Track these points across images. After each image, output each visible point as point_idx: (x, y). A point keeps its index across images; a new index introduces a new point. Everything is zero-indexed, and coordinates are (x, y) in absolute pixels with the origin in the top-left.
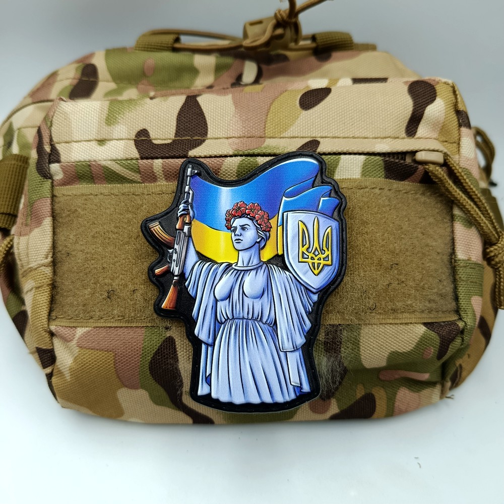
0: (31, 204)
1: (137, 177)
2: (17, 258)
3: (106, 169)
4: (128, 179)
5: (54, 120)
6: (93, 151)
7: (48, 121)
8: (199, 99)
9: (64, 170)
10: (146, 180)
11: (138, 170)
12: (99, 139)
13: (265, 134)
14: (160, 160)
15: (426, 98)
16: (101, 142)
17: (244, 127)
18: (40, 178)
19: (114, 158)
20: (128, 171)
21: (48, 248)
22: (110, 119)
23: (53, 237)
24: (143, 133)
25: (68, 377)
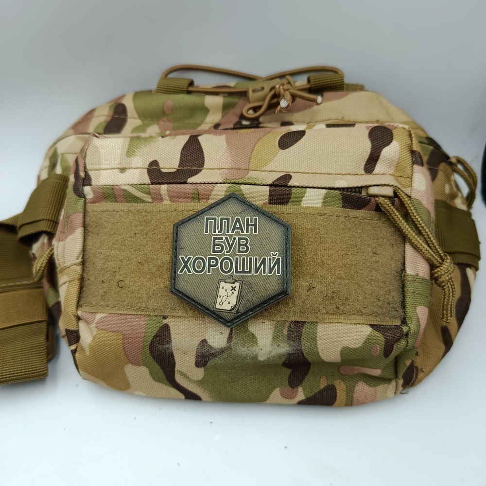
0: (67, 217)
1: (148, 198)
2: (56, 258)
3: (125, 191)
4: (142, 200)
5: (88, 152)
6: (116, 177)
7: (83, 152)
8: (199, 138)
9: (94, 191)
10: (155, 200)
11: (149, 193)
12: (121, 168)
13: (249, 167)
14: (166, 185)
15: (383, 141)
16: (123, 170)
17: (233, 161)
18: (76, 197)
19: (132, 184)
20: (141, 193)
21: (80, 251)
22: (130, 153)
23: (84, 243)
24: (155, 163)
25: (88, 353)
